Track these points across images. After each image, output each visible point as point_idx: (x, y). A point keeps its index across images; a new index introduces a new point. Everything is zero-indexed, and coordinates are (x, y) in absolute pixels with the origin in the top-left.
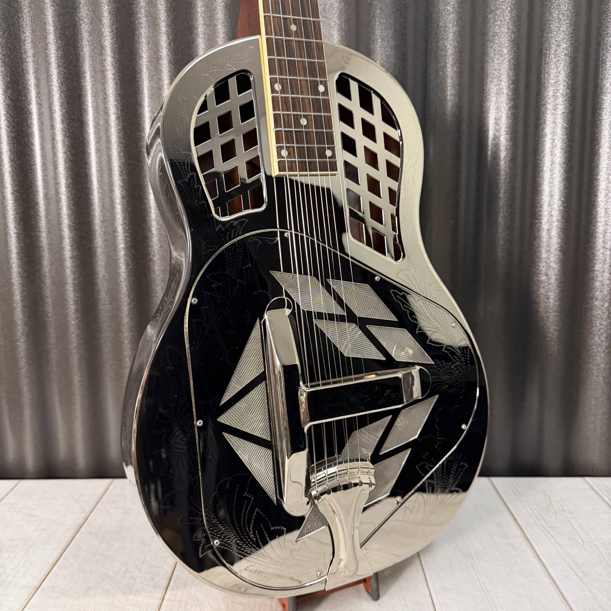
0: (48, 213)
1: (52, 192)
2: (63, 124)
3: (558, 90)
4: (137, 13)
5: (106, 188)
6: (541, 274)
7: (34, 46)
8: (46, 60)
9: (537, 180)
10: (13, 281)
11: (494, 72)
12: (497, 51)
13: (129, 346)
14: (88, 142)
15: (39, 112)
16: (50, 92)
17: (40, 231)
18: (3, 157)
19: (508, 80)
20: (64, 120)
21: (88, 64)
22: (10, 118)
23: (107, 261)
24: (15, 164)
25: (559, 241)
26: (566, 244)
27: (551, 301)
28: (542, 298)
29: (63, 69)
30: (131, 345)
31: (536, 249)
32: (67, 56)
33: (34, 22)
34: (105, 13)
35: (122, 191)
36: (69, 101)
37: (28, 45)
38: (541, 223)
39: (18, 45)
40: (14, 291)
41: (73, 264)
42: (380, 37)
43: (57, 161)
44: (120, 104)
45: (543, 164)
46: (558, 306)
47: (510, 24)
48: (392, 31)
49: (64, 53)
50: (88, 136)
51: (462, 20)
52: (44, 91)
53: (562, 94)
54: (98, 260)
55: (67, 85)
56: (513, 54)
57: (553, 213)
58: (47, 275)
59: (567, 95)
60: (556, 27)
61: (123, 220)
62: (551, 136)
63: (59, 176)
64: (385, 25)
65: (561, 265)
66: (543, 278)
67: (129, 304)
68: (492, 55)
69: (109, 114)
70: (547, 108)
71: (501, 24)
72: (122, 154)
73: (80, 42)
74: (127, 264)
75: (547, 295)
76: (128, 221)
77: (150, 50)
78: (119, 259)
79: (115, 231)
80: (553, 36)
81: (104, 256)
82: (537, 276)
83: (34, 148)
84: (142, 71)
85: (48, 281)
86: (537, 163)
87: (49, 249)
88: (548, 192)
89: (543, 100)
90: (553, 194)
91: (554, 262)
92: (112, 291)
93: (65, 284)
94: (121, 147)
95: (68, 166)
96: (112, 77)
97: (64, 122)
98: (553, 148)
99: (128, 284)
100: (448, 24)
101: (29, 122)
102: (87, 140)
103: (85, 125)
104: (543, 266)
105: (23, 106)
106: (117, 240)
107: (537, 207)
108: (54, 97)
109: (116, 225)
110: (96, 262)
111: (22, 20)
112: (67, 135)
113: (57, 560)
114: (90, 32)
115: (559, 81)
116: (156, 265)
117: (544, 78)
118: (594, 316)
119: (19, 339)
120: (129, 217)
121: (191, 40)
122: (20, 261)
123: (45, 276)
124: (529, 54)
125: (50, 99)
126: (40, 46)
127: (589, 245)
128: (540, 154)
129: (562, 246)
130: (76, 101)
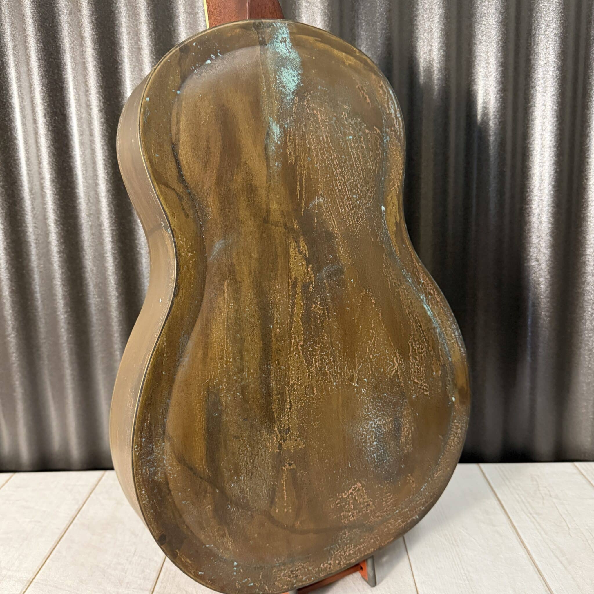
0: (33, 208)
1: (37, 188)
2: (45, 118)
3: (548, 72)
5: (91, 181)
6: (532, 259)
7: (14, 39)
8: (26, 52)
9: (528, 165)
10: (2, 276)
11: (482, 54)
12: (484, 33)
13: (119, 339)
14: (72, 135)
15: (21, 106)
16: (31, 86)
17: (26, 226)
19: (497, 63)
20: (47, 114)
21: (69, 56)
23: (94, 255)
25: (550, 226)
26: (556, 229)
27: (542, 286)
28: (533, 284)
29: (43, 62)
30: (121, 339)
31: (527, 235)
32: (46, 48)
33: (12, 14)
34: (83, 3)
35: (107, 184)
36: (51, 95)
37: (7, 37)
38: (531, 208)
40: (3, 286)
41: (61, 259)
42: (364, 21)
43: (41, 155)
44: (102, 96)
45: (533, 147)
46: (549, 291)
47: (497, 4)
49: (44, 46)
50: (71, 129)
52: (25, 85)
53: (552, 76)
54: (86, 254)
55: (47, 78)
56: (501, 36)
57: (543, 198)
58: (36, 270)
59: (557, 76)
60: (546, 6)
61: (109, 214)
62: (541, 118)
63: (43, 170)
65: (552, 250)
66: (533, 263)
67: (118, 298)
68: (480, 36)
69: (91, 107)
70: (536, 90)
71: (488, 4)
72: (106, 147)
73: (60, 33)
74: (115, 258)
75: (539, 281)
76: (114, 214)
77: (131, 40)
78: (106, 253)
79: (100, 225)
80: (543, 15)
81: (91, 249)
82: (528, 262)
83: (17, 142)
84: (124, 62)
85: (36, 276)
86: (526, 147)
87: (36, 243)
88: (538, 176)
89: (533, 82)
90: (544, 178)
91: (545, 247)
92: (100, 285)
93: (54, 278)
94: (105, 140)
95: (52, 160)
96: (94, 69)
97: (47, 116)
98: (543, 131)
99: (116, 278)
100: (434, 6)
101: (11, 116)
102: (70, 133)
103: (68, 118)
104: (534, 252)
105: (4, 100)
106: (103, 233)
107: (527, 192)
108: (35, 91)
109: (101, 218)
110: (84, 256)
112: (50, 129)
114: (69, 23)
115: (548, 62)
116: (144, 259)
117: (534, 59)
118: (586, 301)
119: (10, 334)
120: (115, 211)
121: (173, 29)
122: (8, 257)
123: (33, 271)
124: (518, 35)
125: (31, 93)
126: (19, 39)
127: (580, 230)
128: (530, 138)
129: (552, 231)
130: (58, 94)
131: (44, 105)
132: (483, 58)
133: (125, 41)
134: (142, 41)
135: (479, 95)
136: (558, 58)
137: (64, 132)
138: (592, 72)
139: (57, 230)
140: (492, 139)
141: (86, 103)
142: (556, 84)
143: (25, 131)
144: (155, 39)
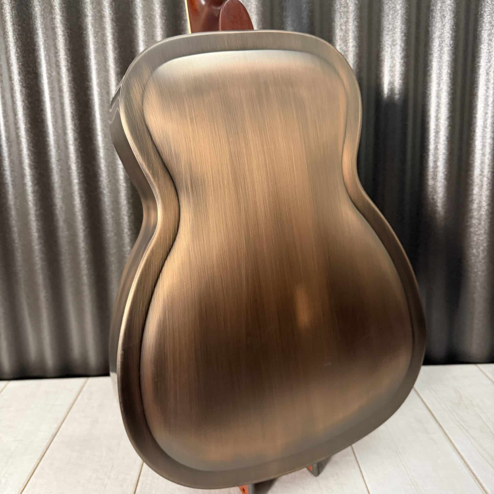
0: (10, 155)
1: (13, 136)
2: (20, 76)
3: (443, 41)
5: (60, 131)
8: (2, 18)
11: (388, 26)
13: (86, 266)
14: (43, 91)
16: (7, 47)
17: (4, 170)
19: (401, 33)
20: (21, 72)
21: (39, 22)
25: (444, 170)
26: (449, 172)
29: (17, 27)
32: (20, 15)
35: (74, 134)
36: (24, 55)
38: (428, 155)
41: (35, 198)
43: (16, 108)
44: (69, 57)
45: (430, 104)
49: (18, 12)
50: (43, 86)
53: (447, 44)
54: (56, 193)
55: (21, 41)
57: (438, 147)
58: (13, 207)
61: (76, 159)
62: (437, 81)
63: (19, 121)
65: (446, 189)
67: (84, 231)
68: (387, 11)
69: (60, 67)
70: (433, 57)
72: (73, 102)
73: (32, 2)
74: (81, 197)
76: (80, 159)
77: (94, 9)
78: (73, 193)
79: (69, 168)
81: (60, 190)
84: (88, 28)
85: (13, 213)
86: (426, 104)
87: (13, 185)
88: (435, 129)
89: (431, 50)
90: (440, 131)
92: (69, 220)
93: (29, 215)
94: (72, 95)
95: (26, 113)
96: (62, 34)
97: (21, 74)
98: (439, 91)
99: (83, 214)
102: (41, 89)
103: (40, 76)
106: (72, 176)
107: (425, 142)
108: (11, 52)
109: (69, 163)
110: (54, 196)
112: (24, 85)
115: (444, 33)
116: (106, 197)
117: (432, 30)
118: (472, 233)
120: (82, 156)
128: (428, 97)
129: (446, 175)
130: (31, 55)
131: (19, 65)
132: (390, 29)
133: (89, 10)
134: (104, 10)
135: (386, 60)
136: (452, 29)
139: (32, 173)
141: (56, 64)
142: (451, 51)
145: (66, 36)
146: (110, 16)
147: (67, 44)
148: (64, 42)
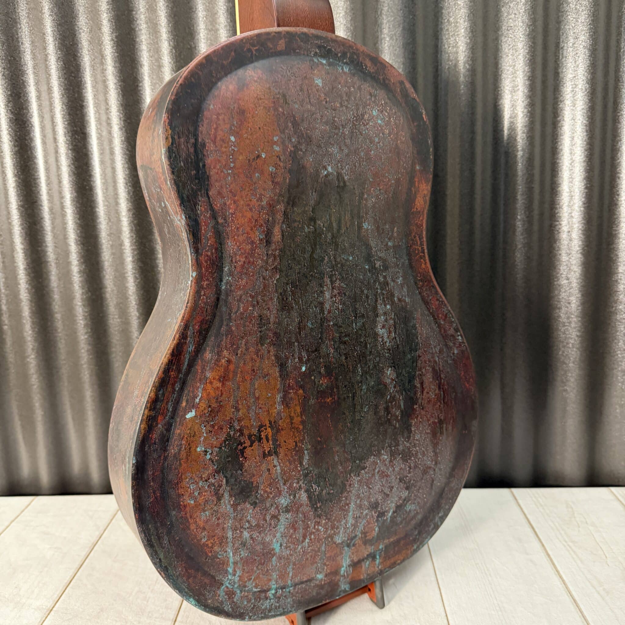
0: (53, 228)
1: (57, 207)
2: (65, 137)
3: (576, 85)
4: (137, 19)
5: (112, 201)
6: (562, 277)
7: (34, 58)
8: (46, 71)
9: (557, 180)
10: (21, 297)
11: (508, 68)
12: (511, 46)
14: (92, 154)
15: (41, 125)
16: (51, 104)
17: (46, 246)
18: (7, 172)
19: (524, 77)
20: (67, 132)
21: (89, 74)
22: (12, 131)
23: (115, 274)
24: (19, 178)
25: (580, 243)
26: (587, 246)
27: (573, 305)
28: (563, 303)
29: (63, 80)
31: (556, 252)
32: (67, 66)
33: (33, 33)
34: (104, 21)
35: (128, 203)
36: (71, 113)
37: (28, 56)
38: (560, 224)
39: (17, 56)
40: (23, 307)
41: (82, 279)
42: (388, 35)
43: (61, 174)
44: (122, 114)
45: (562, 162)
46: (580, 310)
47: (524, 17)
48: (401, 29)
49: (64, 64)
50: (92, 148)
51: (473, 15)
52: (46, 103)
53: (582, 89)
54: (106, 273)
55: (68, 97)
56: (528, 49)
57: (573, 215)
58: (56, 290)
59: (586, 90)
60: (574, 18)
61: (130, 233)
62: (570, 133)
63: (63, 189)
64: (393, 23)
65: (583, 268)
66: (564, 282)
67: (139, 318)
68: (507, 50)
69: (112, 125)
70: (565, 104)
71: (515, 17)
72: (126, 166)
73: (81, 51)
74: (136, 278)
75: (569, 300)
76: (134, 233)
77: (151, 57)
78: (127, 273)
79: (121, 244)
80: (571, 28)
81: (111, 269)
82: (558, 280)
83: (37, 161)
84: (144, 79)
85: (56, 297)
86: (555, 162)
87: (56, 263)
88: (568, 192)
89: (561, 96)
90: (574, 194)
91: (576, 265)
92: (121, 305)
93: (74, 298)
94: (126, 158)
95: (73, 179)
96: (114, 87)
97: (67, 134)
98: (572, 146)
99: (137, 298)
100: (459, 20)
101: (32, 135)
102: (90, 151)
103: (88, 136)
104: (564, 270)
105: (25, 119)
106: (125, 253)
107: (556, 208)
108: (56, 109)
109: (122, 238)
110: (104, 276)
111: (20, 30)
112: (70, 147)
113: (70, 580)
114: (90, 41)
115: (578, 76)
117: (562, 72)
118: (618, 321)
119: (30, 356)
120: (136, 230)
121: (193, 46)
122: (28, 277)
123: (53, 291)
124: (545, 47)
125: (51, 112)
126: (39, 58)
127: (612, 247)
128: (559, 153)
129: (583, 249)
130: (78, 112)
131: (64, 124)
132: (510, 72)
133: (146, 58)
134: (163, 58)
135: (506, 109)
136: (588, 71)
137: (84, 150)
138: (623, 86)
139: (78, 250)
140: (520, 154)
141: (107, 122)
142: (586, 97)
143: (45, 150)
144: (176, 56)
145: (119, 90)
146: (170, 65)
147: (119, 99)
148: (116, 96)
